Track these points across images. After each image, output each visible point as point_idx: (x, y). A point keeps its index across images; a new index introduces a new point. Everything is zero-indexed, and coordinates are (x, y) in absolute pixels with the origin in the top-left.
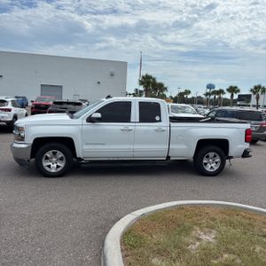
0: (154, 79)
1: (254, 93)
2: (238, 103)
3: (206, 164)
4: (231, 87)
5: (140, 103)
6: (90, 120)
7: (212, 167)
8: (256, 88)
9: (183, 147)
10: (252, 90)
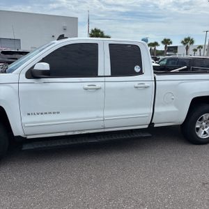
0: (102, 33)
1: (184, 44)
2: (167, 53)
3: (198, 129)
4: (165, 40)
5: (110, 45)
6: (32, 74)
7: (205, 133)
8: (186, 40)
9: (172, 108)
10: (182, 42)
